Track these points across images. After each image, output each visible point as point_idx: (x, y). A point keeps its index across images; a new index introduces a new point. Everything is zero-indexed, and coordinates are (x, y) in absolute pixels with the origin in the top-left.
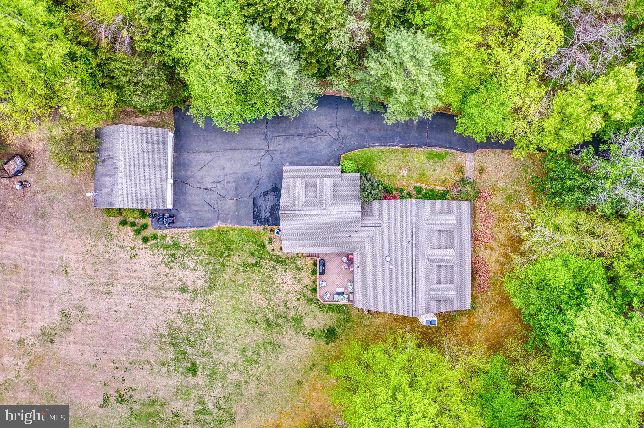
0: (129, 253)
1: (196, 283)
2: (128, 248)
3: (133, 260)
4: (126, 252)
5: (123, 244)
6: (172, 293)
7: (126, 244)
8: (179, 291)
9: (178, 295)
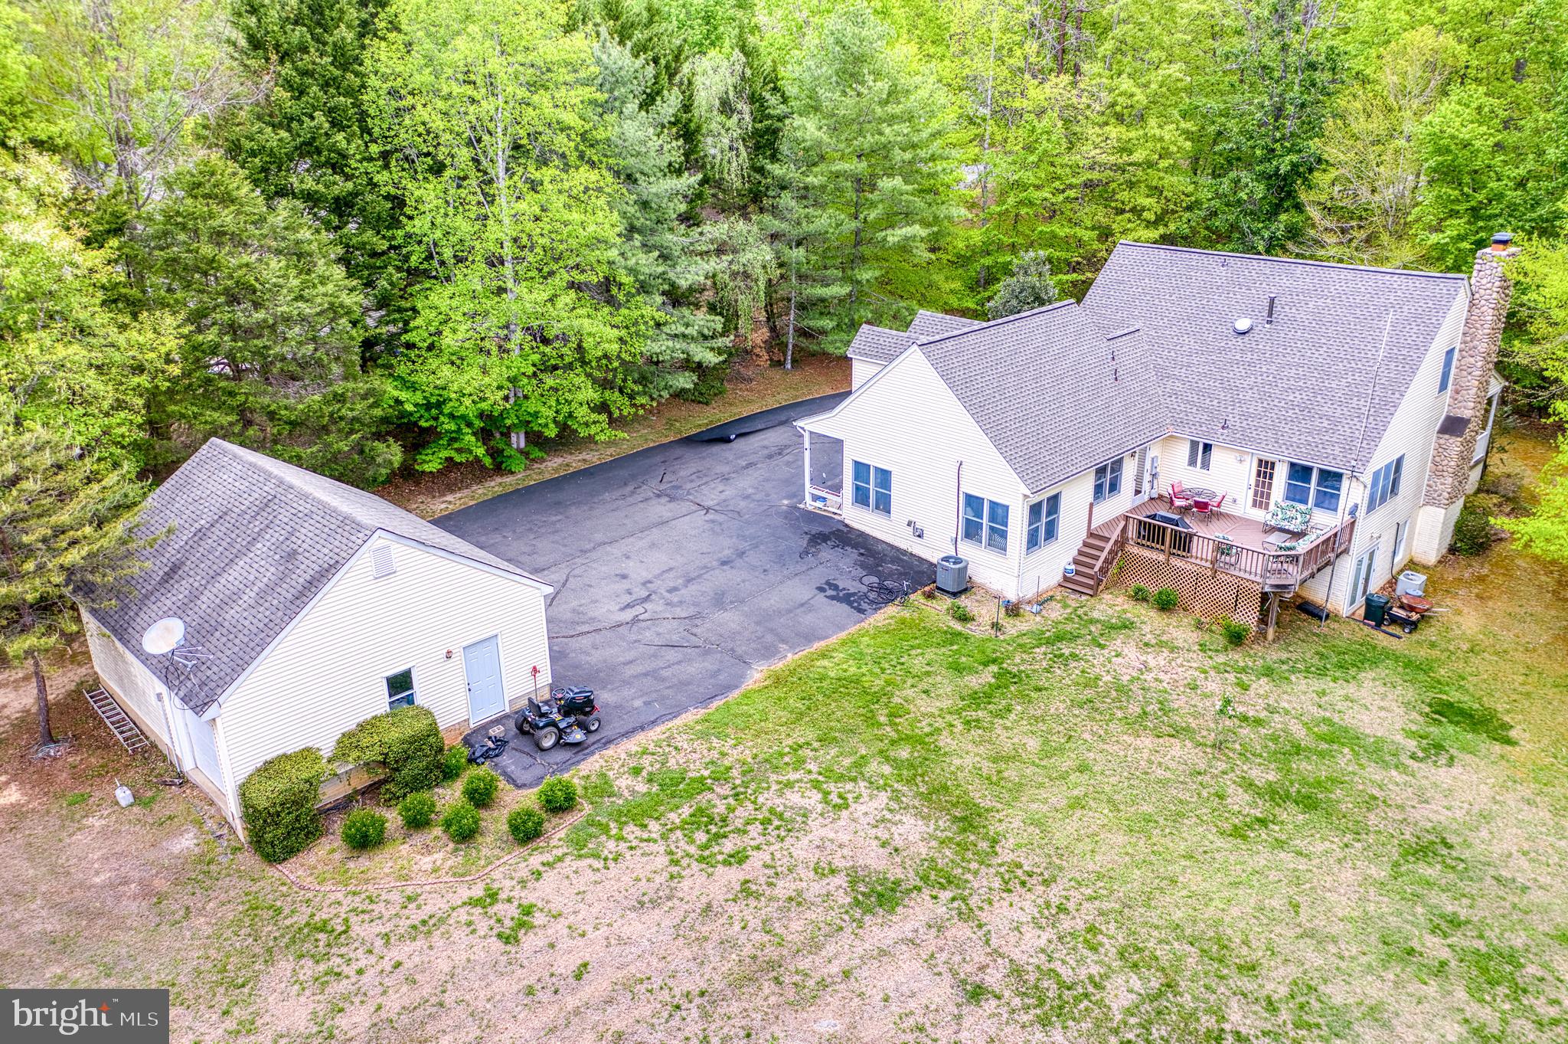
0: (483, 926)
1: (898, 842)
2: (462, 915)
3: (530, 942)
4: (460, 935)
5: (416, 917)
6: (846, 938)
7: (434, 905)
8: (868, 911)
9: (880, 932)
